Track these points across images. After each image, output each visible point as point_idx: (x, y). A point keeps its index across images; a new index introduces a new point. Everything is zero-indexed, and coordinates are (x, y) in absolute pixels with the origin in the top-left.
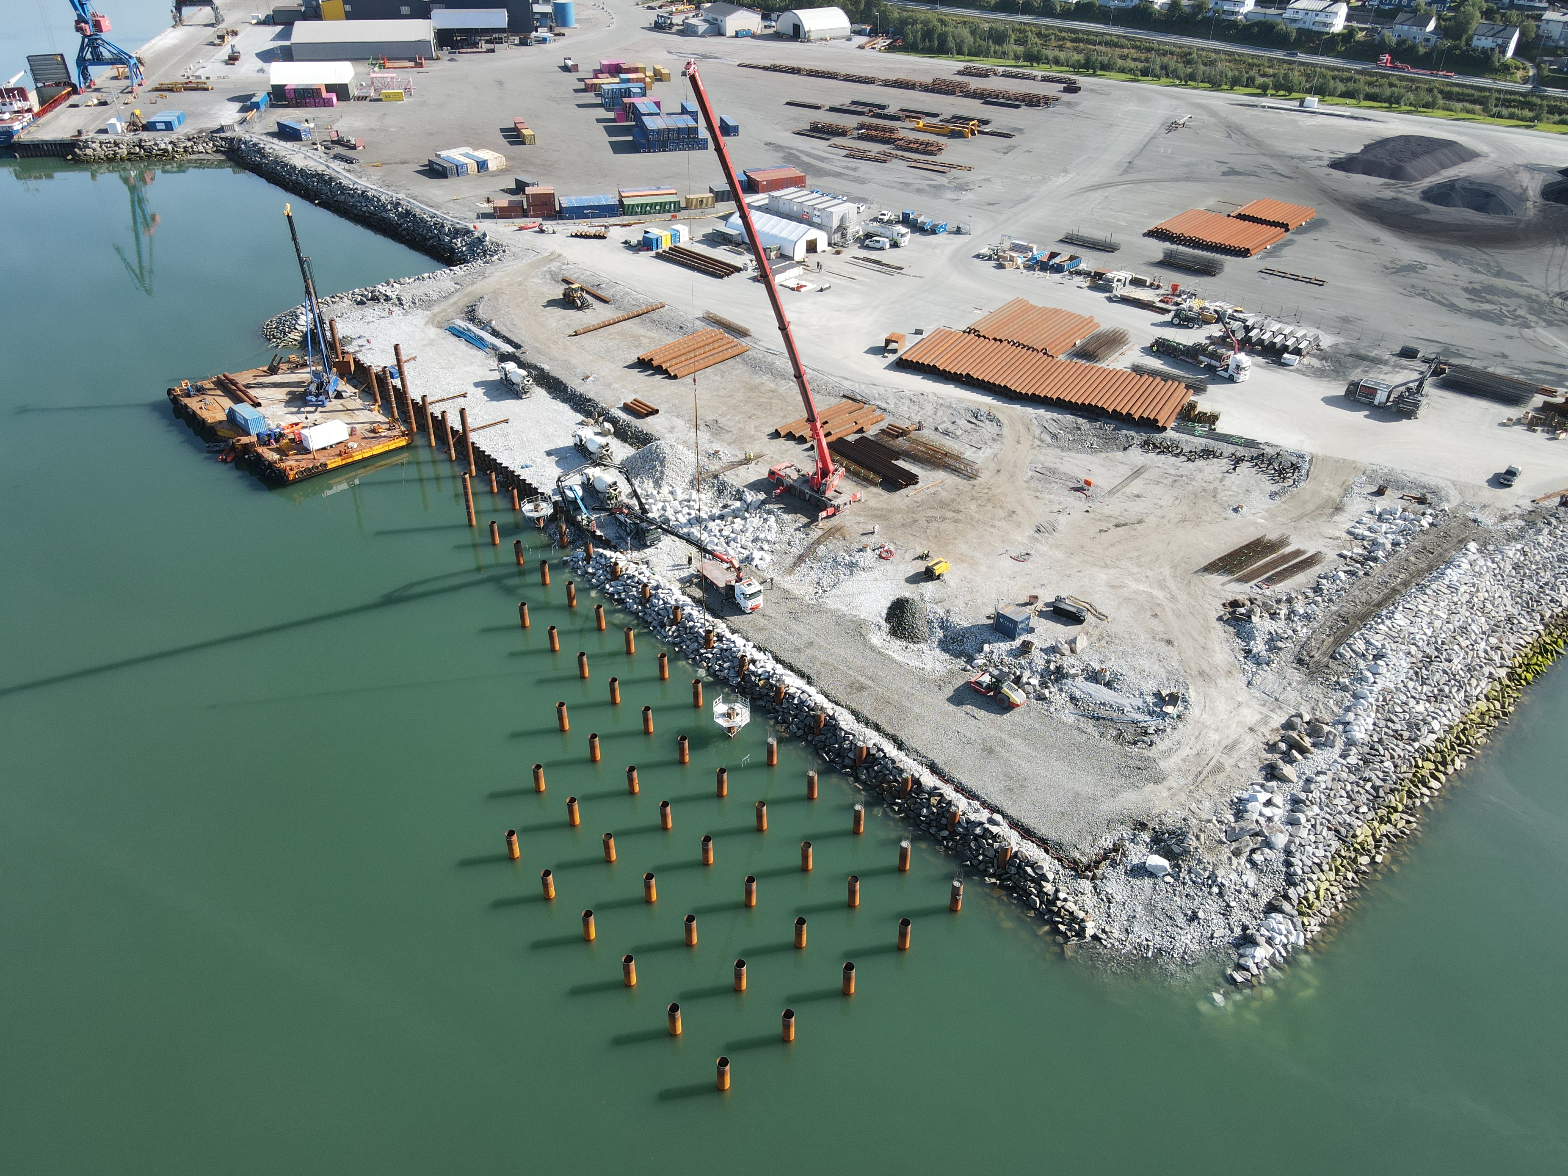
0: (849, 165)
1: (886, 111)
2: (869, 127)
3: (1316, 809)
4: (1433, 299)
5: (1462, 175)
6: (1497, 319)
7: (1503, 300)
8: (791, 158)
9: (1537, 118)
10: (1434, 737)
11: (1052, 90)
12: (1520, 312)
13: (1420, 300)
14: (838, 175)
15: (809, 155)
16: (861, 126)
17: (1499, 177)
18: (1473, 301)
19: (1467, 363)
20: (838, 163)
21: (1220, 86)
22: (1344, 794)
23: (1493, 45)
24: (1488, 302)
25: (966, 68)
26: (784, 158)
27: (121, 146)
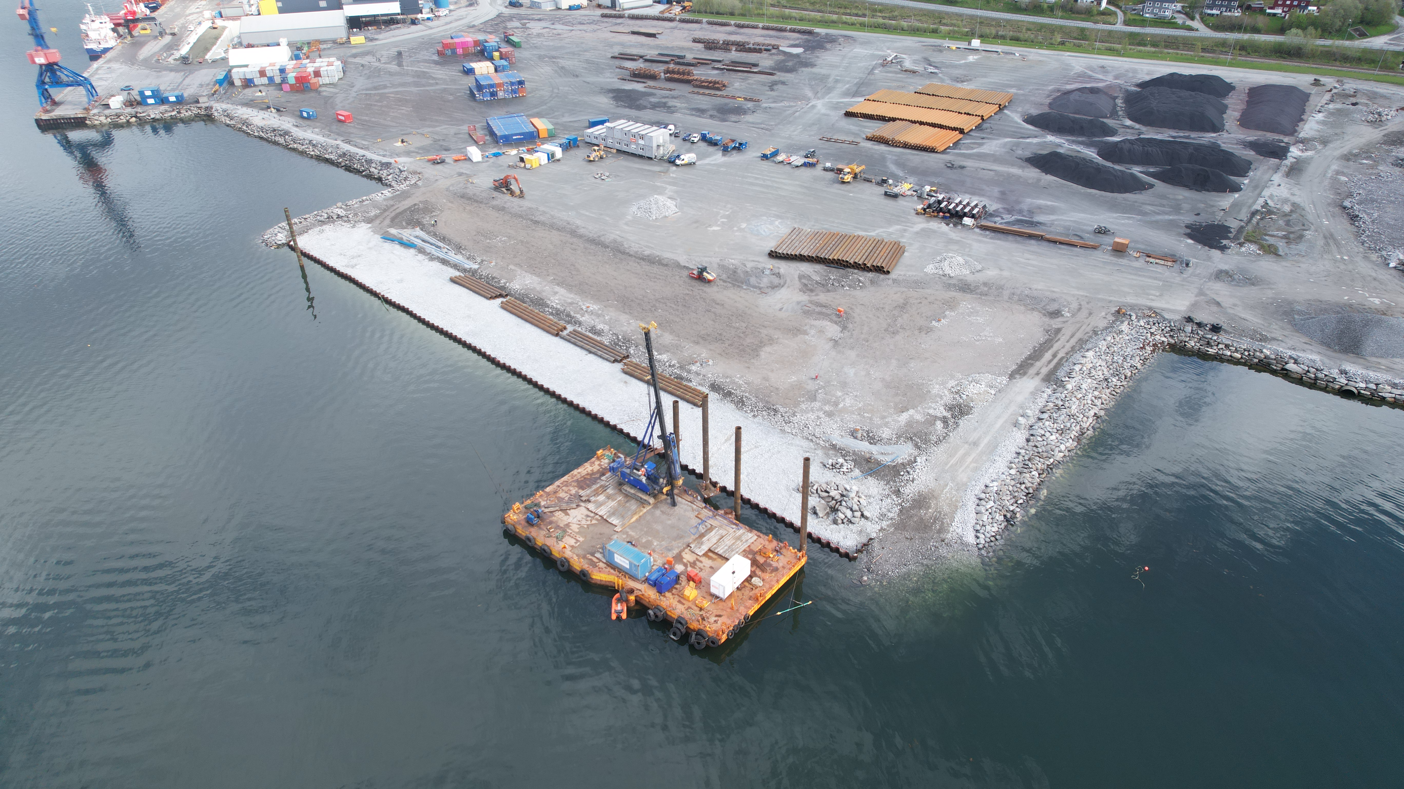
1: (685, 61)
2: (673, 72)
3: (991, 503)
9: (1124, 48)
10: (1062, 454)
16: (667, 72)
22: (1008, 492)
27: (122, 117)
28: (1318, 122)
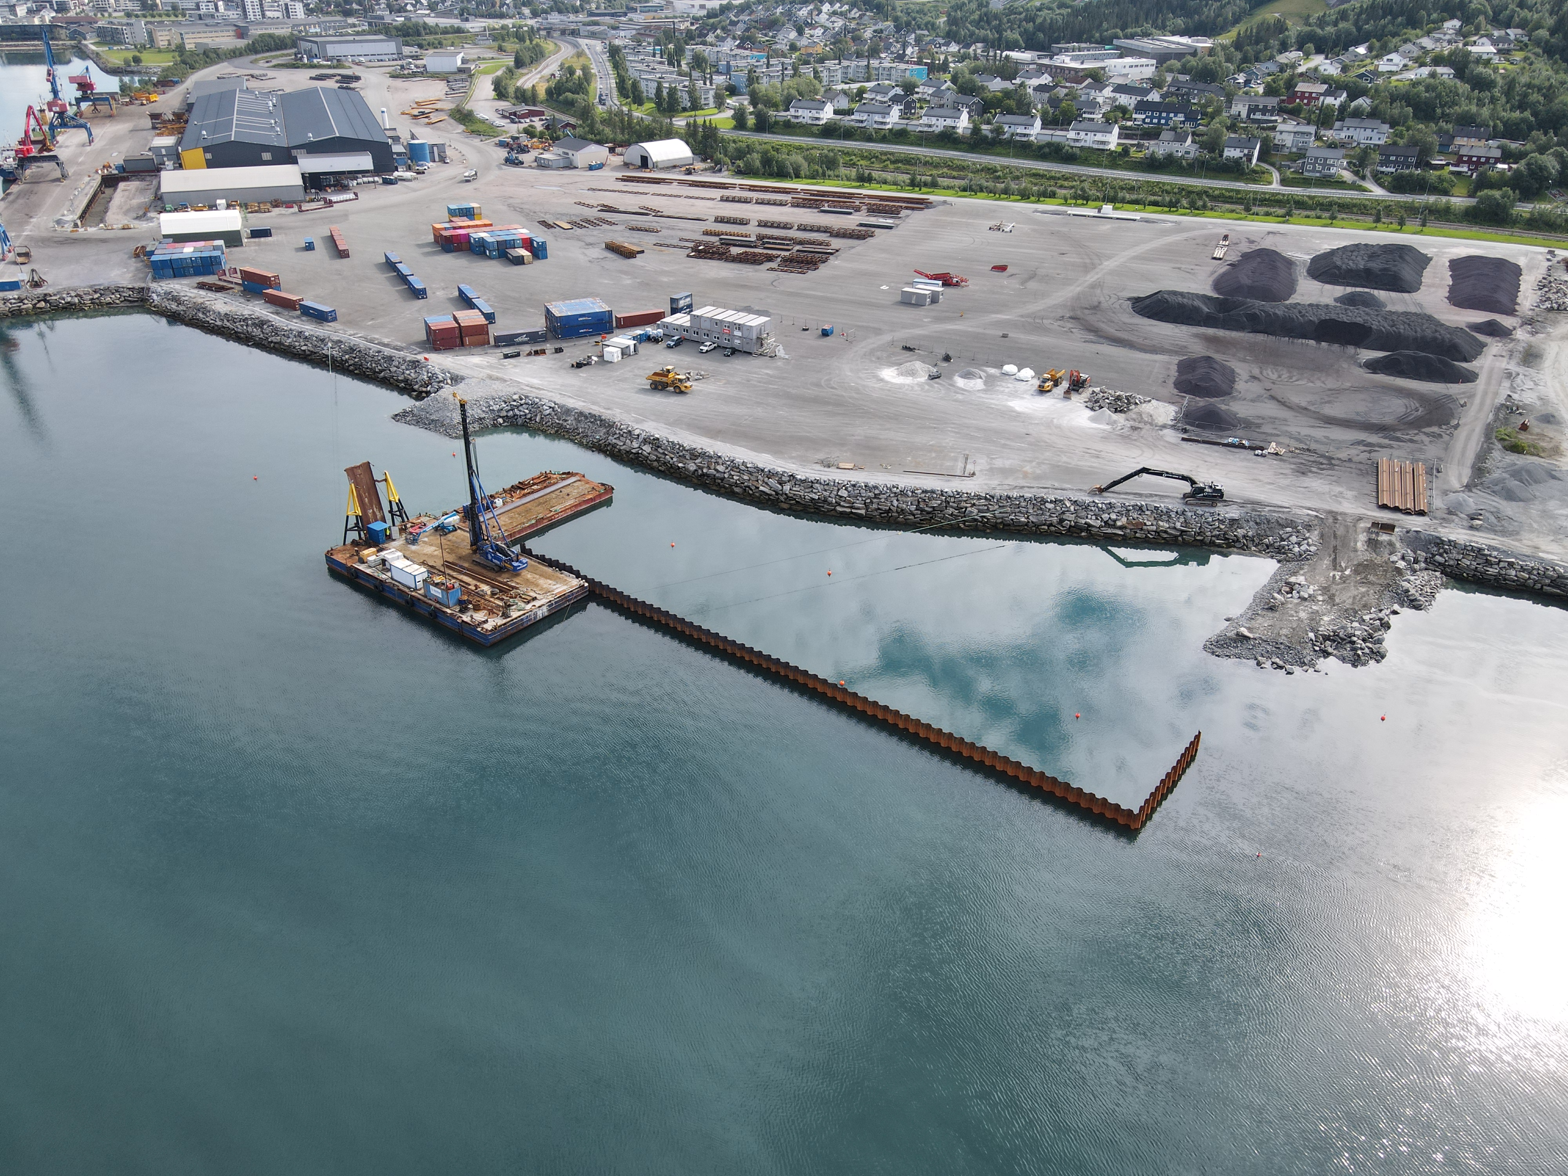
9: (1289, 214)
21: (1029, 198)
23: (1241, 155)
27: (26, 301)
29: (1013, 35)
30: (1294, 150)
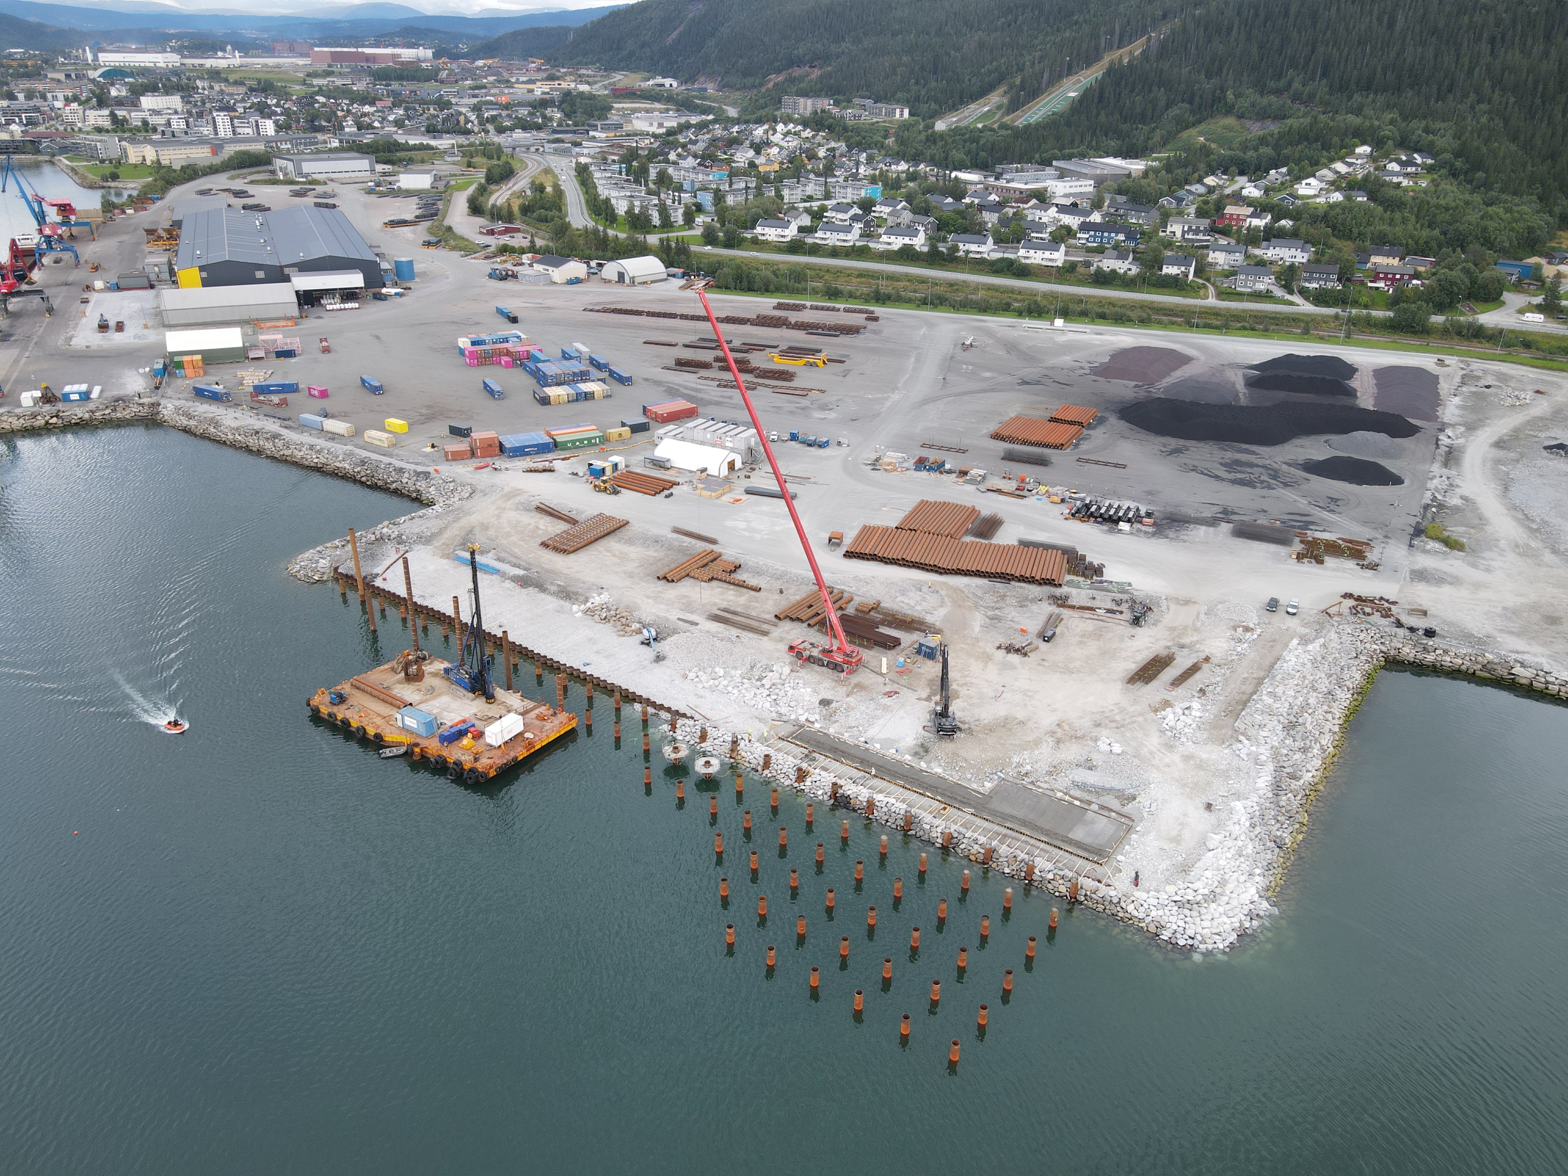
0: (725, 394)
1: (733, 345)
4: (1202, 473)
5: (1187, 375)
6: (1250, 484)
7: (1249, 470)
8: (673, 392)
11: (858, 319)
12: (1263, 478)
13: (1194, 473)
14: (718, 403)
15: (686, 388)
17: (1214, 374)
18: (1230, 472)
19: (1243, 518)
20: (713, 393)
23: (1179, 272)
24: (1240, 472)
25: (779, 304)
26: (666, 391)
27: (39, 417)
28: (1457, 407)
29: (957, 155)
30: (1226, 267)
